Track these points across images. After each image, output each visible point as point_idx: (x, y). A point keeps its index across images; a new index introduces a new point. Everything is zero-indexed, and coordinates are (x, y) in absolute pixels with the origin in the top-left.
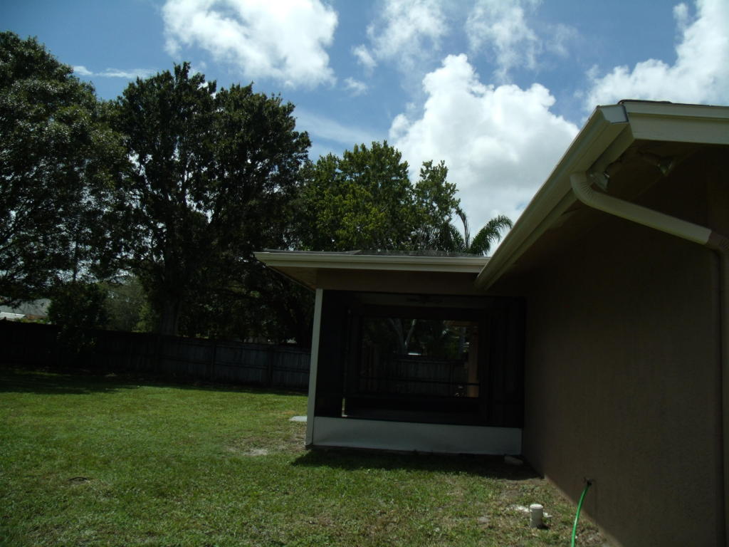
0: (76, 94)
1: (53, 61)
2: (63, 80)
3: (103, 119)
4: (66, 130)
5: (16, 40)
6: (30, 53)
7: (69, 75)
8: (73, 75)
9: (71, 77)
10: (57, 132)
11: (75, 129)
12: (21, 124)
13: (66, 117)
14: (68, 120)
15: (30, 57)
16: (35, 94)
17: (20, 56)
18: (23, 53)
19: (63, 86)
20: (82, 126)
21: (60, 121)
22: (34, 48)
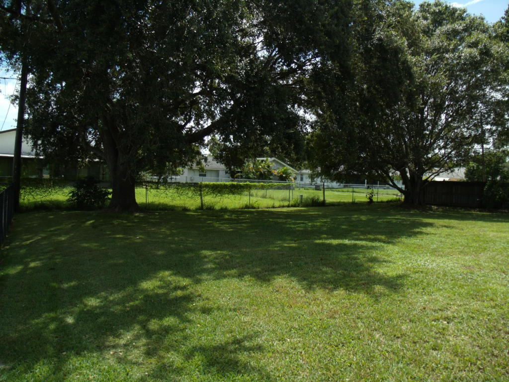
0: (475, 25)
1: (453, 9)
2: (463, 19)
3: (496, 37)
4: (475, 52)
5: (429, 5)
6: (439, 9)
7: (465, 14)
8: (467, 13)
9: (467, 14)
10: (470, 54)
11: (480, 49)
12: (447, 56)
13: (473, 43)
14: (474, 45)
15: (440, 11)
16: (449, 34)
17: (434, 13)
18: (435, 11)
19: (465, 23)
20: (485, 46)
21: (469, 47)
22: (440, 5)
